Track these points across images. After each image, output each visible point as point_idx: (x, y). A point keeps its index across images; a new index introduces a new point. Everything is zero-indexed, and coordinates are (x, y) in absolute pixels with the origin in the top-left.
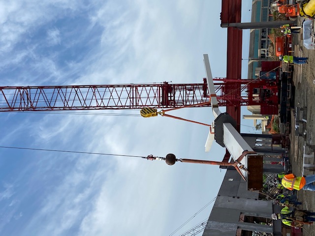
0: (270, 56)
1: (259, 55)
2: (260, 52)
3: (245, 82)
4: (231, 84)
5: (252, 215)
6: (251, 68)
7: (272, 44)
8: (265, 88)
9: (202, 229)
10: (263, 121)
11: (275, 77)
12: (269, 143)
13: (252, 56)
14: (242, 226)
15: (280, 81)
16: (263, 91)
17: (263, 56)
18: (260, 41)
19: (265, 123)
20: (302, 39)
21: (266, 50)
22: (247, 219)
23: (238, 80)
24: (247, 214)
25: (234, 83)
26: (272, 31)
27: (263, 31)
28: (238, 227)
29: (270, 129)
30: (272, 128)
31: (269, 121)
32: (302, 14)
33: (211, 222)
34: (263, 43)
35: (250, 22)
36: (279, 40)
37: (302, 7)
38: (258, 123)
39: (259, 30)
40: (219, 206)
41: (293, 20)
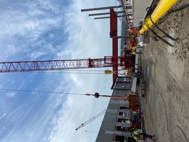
0: (128, 48)
1: (124, 48)
2: (124, 46)
3: (119, 57)
4: (114, 58)
5: (123, 106)
6: (121, 52)
7: (129, 44)
8: (127, 60)
9: (105, 112)
10: (126, 72)
11: (130, 56)
12: (128, 80)
13: (122, 48)
14: (119, 110)
15: (132, 57)
16: (126, 61)
17: (126, 48)
18: (124, 43)
19: (127, 72)
20: (139, 42)
21: (127, 46)
22: (121, 108)
23: (117, 57)
24: (121, 106)
25: (115, 58)
26: (129, 39)
27: (125, 39)
28: (118, 111)
29: (129, 75)
30: (129, 74)
31: (128, 72)
32: (139, 33)
33: (108, 109)
34: (125, 43)
35: (121, 36)
36: (131, 42)
37: (139, 31)
38: (124, 72)
39: (124, 39)
40: (111, 103)
41: (136, 35)
